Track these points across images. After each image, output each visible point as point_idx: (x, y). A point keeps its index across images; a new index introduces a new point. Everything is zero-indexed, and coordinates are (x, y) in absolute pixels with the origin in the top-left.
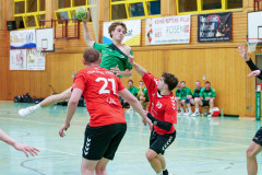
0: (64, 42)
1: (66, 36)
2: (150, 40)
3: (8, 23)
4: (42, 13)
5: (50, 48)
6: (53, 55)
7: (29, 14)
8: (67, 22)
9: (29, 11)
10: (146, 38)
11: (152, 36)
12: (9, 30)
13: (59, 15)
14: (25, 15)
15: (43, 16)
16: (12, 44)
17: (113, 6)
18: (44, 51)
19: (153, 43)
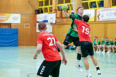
0: (61, 19)
1: (61, 17)
2: (99, 19)
3: (36, 11)
4: (51, 6)
5: (54, 22)
6: (55, 26)
7: (45, 7)
8: (62, 10)
9: (45, 5)
10: (97, 18)
11: (100, 17)
12: (36, 14)
13: (58, 7)
14: (44, 7)
15: (51, 8)
16: (38, 20)
17: (83, 3)
18: (51, 24)
19: (100, 20)
